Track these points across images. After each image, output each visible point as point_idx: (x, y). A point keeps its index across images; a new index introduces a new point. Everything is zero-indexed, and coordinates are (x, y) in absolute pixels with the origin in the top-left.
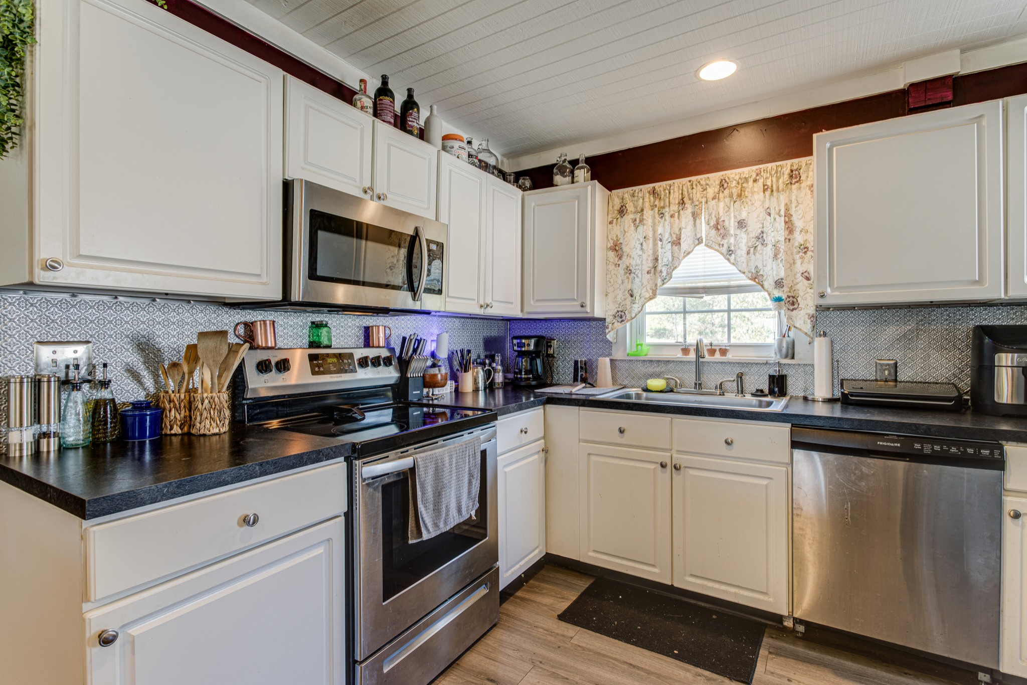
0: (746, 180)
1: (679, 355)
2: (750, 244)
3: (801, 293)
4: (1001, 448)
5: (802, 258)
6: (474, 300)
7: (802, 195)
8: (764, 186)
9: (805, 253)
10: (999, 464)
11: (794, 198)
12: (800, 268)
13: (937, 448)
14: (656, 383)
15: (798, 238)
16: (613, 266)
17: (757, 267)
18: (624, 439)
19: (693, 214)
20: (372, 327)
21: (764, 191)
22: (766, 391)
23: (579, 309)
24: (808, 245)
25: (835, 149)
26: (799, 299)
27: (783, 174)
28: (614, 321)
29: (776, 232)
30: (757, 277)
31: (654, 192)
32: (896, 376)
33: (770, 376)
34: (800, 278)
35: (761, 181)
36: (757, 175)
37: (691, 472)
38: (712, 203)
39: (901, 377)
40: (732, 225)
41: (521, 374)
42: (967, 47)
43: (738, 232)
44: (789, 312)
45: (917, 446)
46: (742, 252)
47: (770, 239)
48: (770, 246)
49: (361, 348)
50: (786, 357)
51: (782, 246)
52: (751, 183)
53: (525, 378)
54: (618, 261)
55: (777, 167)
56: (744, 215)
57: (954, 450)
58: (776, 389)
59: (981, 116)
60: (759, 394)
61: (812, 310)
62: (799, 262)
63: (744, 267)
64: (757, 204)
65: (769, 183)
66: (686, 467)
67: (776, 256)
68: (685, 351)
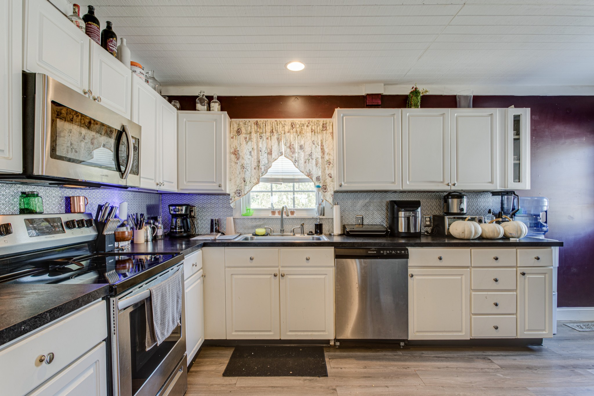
0: (303, 125)
1: (270, 215)
2: (306, 158)
3: (328, 184)
4: (407, 250)
5: (328, 167)
6: (153, 179)
7: (327, 136)
8: (312, 129)
9: (329, 164)
10: (406, 256)
11: (324, 137)
12: (327, 172)
13: (388, 252)
14: (261, 231)
15: (327, 157)
16: (234, 164)
17: (309, 170)
18: (254, 263)
19: (278, 139)
20: (73, 197)
21: (312, 132)
22: (314, 232)
23: (218, 188)
24: (330, 161)
25: (344, 117)
26: (327, 187)
27: (320, 125)
28: (235, 196)
29: (317, 154)
30: (309, 175)
31: (257, 123)
32: (363, 222)
33: (316, 225)
34: (327, 177)
35: (310, 127)
36: (308, 123)
37: (289, 277)
38: (287, 134)
39: (365, 223)
40: (296, 146)
41: (176, 229)
42: (387, 84)
43: (300, 151)
44: (324, 193)
45: (382, 252)
46: (302, 161)
47: (314, 157)
48: (314, 160)
49: (63, 213)
50: (321, 215)
51: (320, 160)
52: (305, 127)
53: (179, 232)
54: (237, 161)
55: (317, 121)
56: (302, 143)
57: (393, 252)
58: (318, 231)
59: (394, 114)
60: (311, 233)
61: (332, 193)
62: (327, 169)
63: (303, 169)
64: (309, 138)
65: (314, 129)
66: (287, 275)
67: (316, 165)
68: (273, 213)
